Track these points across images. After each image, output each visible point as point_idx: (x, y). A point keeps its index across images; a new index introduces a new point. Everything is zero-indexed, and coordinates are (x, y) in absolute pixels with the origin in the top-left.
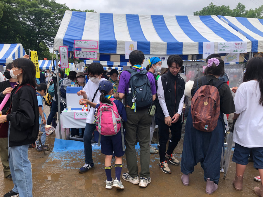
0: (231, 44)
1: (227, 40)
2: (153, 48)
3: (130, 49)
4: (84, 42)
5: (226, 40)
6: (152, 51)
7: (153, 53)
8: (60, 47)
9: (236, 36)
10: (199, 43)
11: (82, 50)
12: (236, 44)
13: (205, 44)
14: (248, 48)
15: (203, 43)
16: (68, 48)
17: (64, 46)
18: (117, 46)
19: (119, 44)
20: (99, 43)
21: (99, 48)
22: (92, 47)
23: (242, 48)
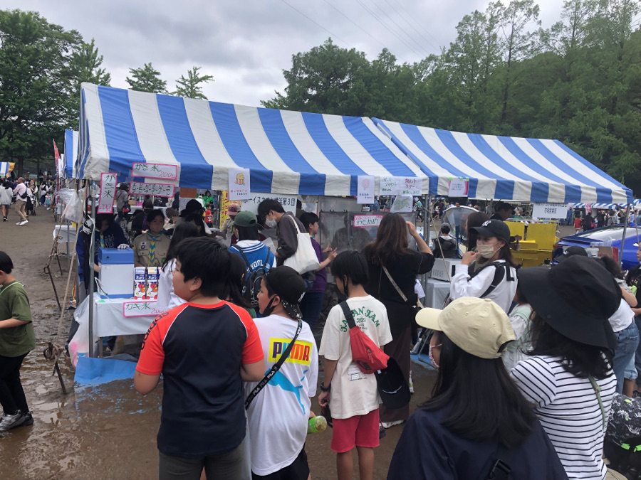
0: (399, 180)
1: (394, 174)
2: (276, 182)
3: (237, 183)
4: (152, 166)
5: (392, 173)
6: (274, 187)
7: (276, 190)
8: (102, 173)
9: (405, 165)
10: (352, 177)
11: (146, 181)
12: (407, 181)
13: (360, 178)
14: (424, 188)
15: (359, 177)
16: (117, 177)
17: (110, 172)
18: (214, 176)
19: (217, 173)
20: (179, 170)
21: (178, 180)
22: (167, 177)
23: (415, 188)
